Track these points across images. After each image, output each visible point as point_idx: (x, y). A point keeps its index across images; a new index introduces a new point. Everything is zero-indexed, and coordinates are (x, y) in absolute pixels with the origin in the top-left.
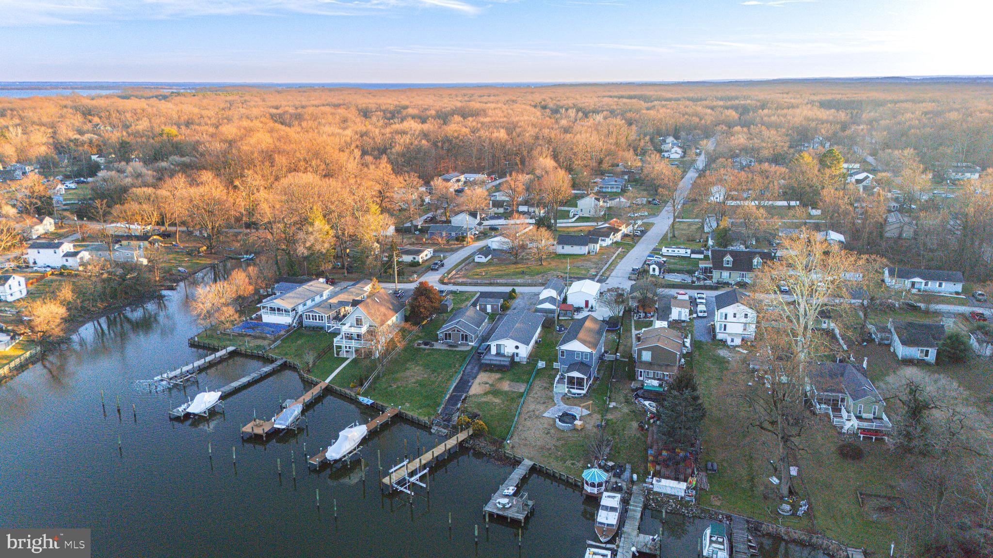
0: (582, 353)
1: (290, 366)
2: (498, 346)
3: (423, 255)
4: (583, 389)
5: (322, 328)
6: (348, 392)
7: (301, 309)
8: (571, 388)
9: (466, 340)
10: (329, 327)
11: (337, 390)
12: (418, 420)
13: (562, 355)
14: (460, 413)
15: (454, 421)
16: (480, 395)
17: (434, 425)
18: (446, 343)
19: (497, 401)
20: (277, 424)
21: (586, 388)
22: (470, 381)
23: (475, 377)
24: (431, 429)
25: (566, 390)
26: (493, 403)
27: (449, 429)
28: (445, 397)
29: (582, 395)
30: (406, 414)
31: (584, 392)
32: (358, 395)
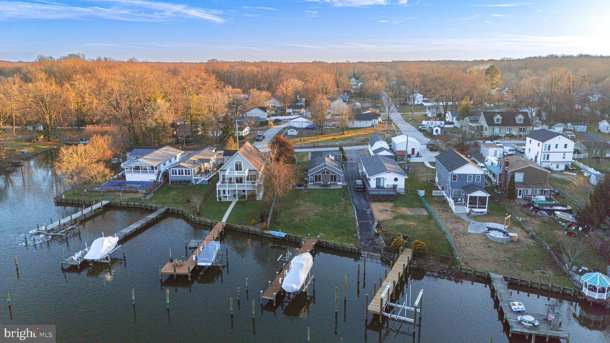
0: (474, 175)
1: (175, 213)
2: (378, 180)
3: (245, 131)
4: (485, 208)
5: (189, 182)
6: (252, 228)
7: (163, 169)
8: (472, 207)
9: (335, 181)
10: (197, 180)
11: (238, 228)
12: (342, 247)
13: (454, 180)
14: (384, 237)
15: (381, 245)
16: (390, 220)
17: (362, 250)
18: (317, 184)
19: (412, 223)
20: (200, 262)
21: (487, 206)
22: (368, 210)
23: (369, 207)
24: (361, 254)
25: (468, 210)
26: (410, 225)
27: (382, 252)
28: (355, 225)
29: (485, 213)
30: (326, 242)
31: (485, 210)
32: (265, 229)
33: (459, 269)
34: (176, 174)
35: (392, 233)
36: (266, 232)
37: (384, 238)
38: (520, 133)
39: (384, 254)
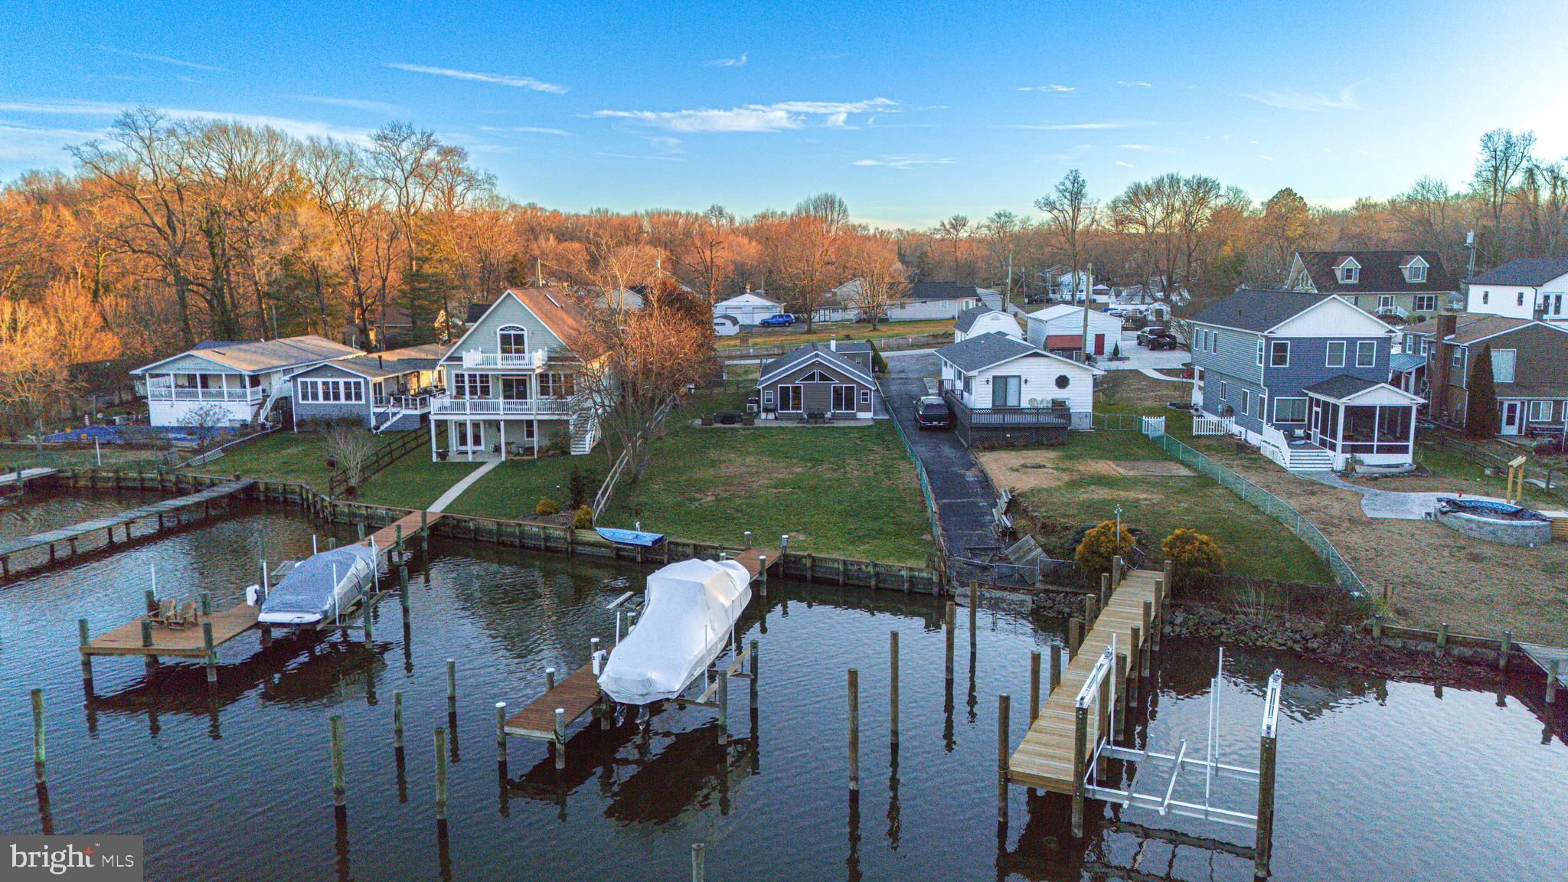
0: (1352, 341)
1: (275, 501)
2: (1000, 384)
4: (1404, 450)
5: (358, 424)
6: (534, 527)
7: (278, 387)
8: (1355, 449)
9: (850, 406)
10: (382, 418)
11: (485, 531)
12: (877, 575)
13: (1280, 360)
14: (1039, 537)
15: (1033, 561)
16: (1058, 489)
17: (955, 583)
18: (789, 418)
19: (1143, 496)
20: (271, 610)
21: (1411, 444)
22: (968, 473)
23: (970, 465)
24: (951, 597)
25: (1338, 459)
26: (1137, 500)
27: (1038, 585)
28: (924, 509)
29: (1407, 468)
30: (814, 559)
31: (1406, 459)
32: (584, 527)
33: (1376, 633)
34: (315, 397)
35: (1070, 522)
36: (586, 535)
37: (1043, 540)
38: (1419, 312)
39: (1046, 591)
